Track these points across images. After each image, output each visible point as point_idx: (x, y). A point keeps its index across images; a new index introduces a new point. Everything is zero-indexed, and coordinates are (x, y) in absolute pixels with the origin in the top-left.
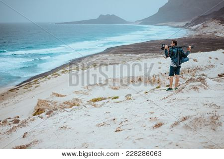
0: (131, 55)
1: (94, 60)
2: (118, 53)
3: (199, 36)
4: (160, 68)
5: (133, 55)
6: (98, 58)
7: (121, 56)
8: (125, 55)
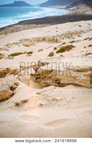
0: (34, 25)
1: (12, 28)
2: (26, 24)
3: (75, 13)
4: (57, 31)
5: (36, 25)
6: (14, 27)
7: (28, 26)
8: (31, 25)
